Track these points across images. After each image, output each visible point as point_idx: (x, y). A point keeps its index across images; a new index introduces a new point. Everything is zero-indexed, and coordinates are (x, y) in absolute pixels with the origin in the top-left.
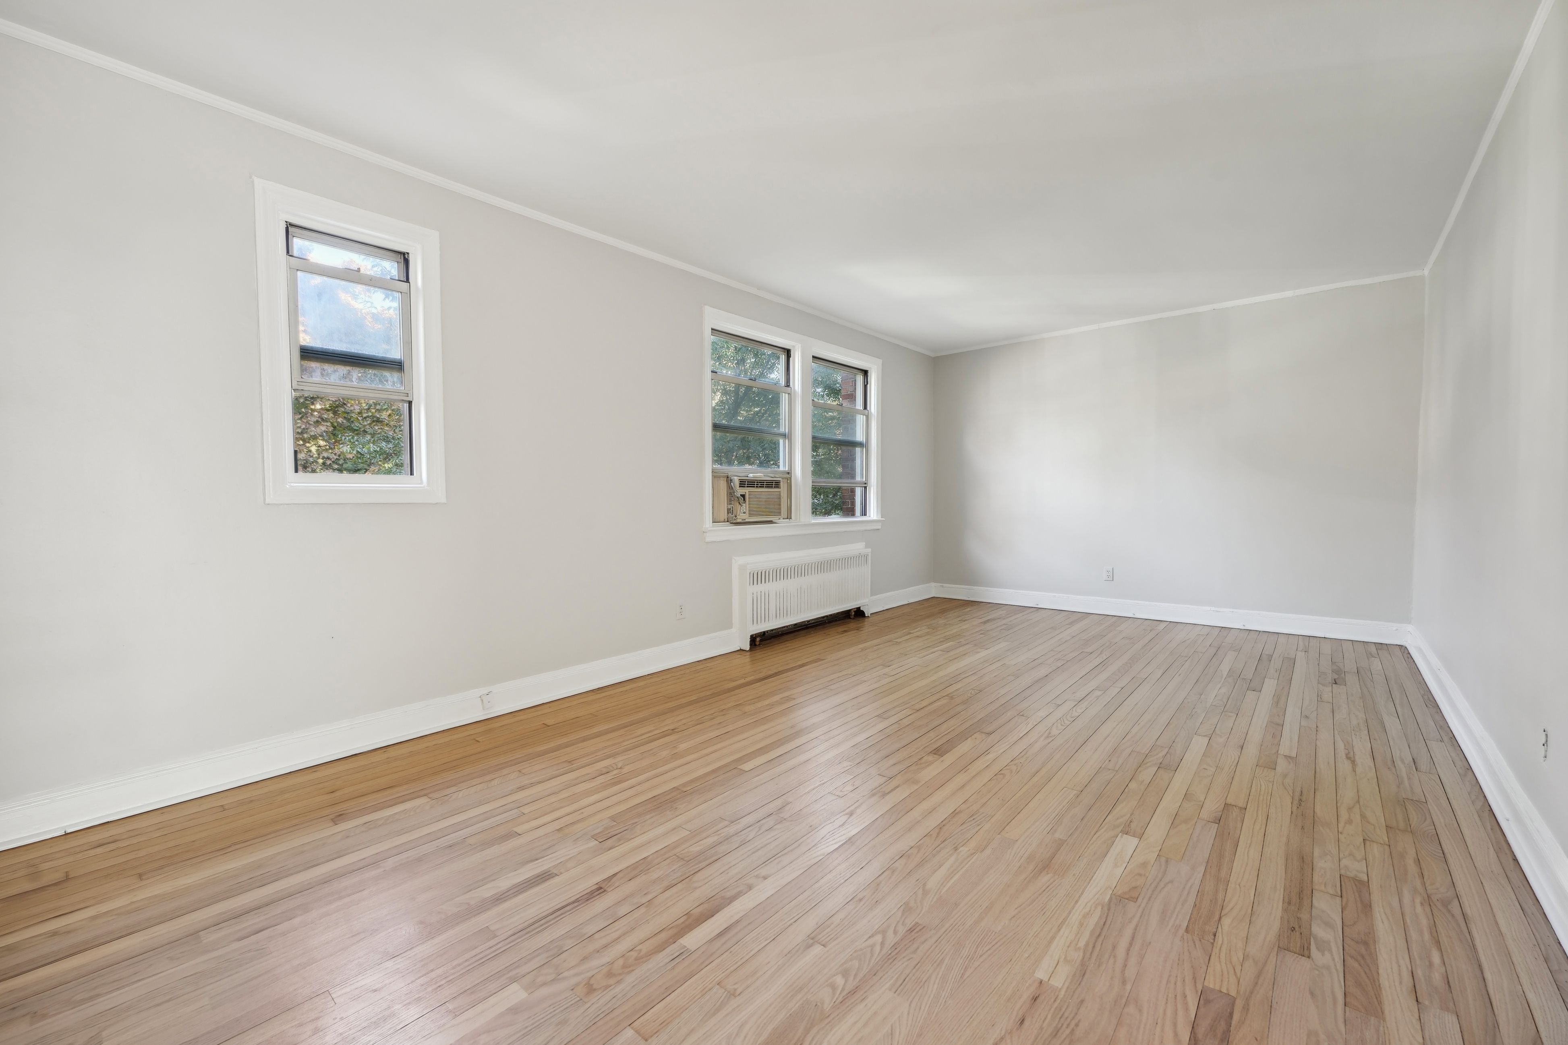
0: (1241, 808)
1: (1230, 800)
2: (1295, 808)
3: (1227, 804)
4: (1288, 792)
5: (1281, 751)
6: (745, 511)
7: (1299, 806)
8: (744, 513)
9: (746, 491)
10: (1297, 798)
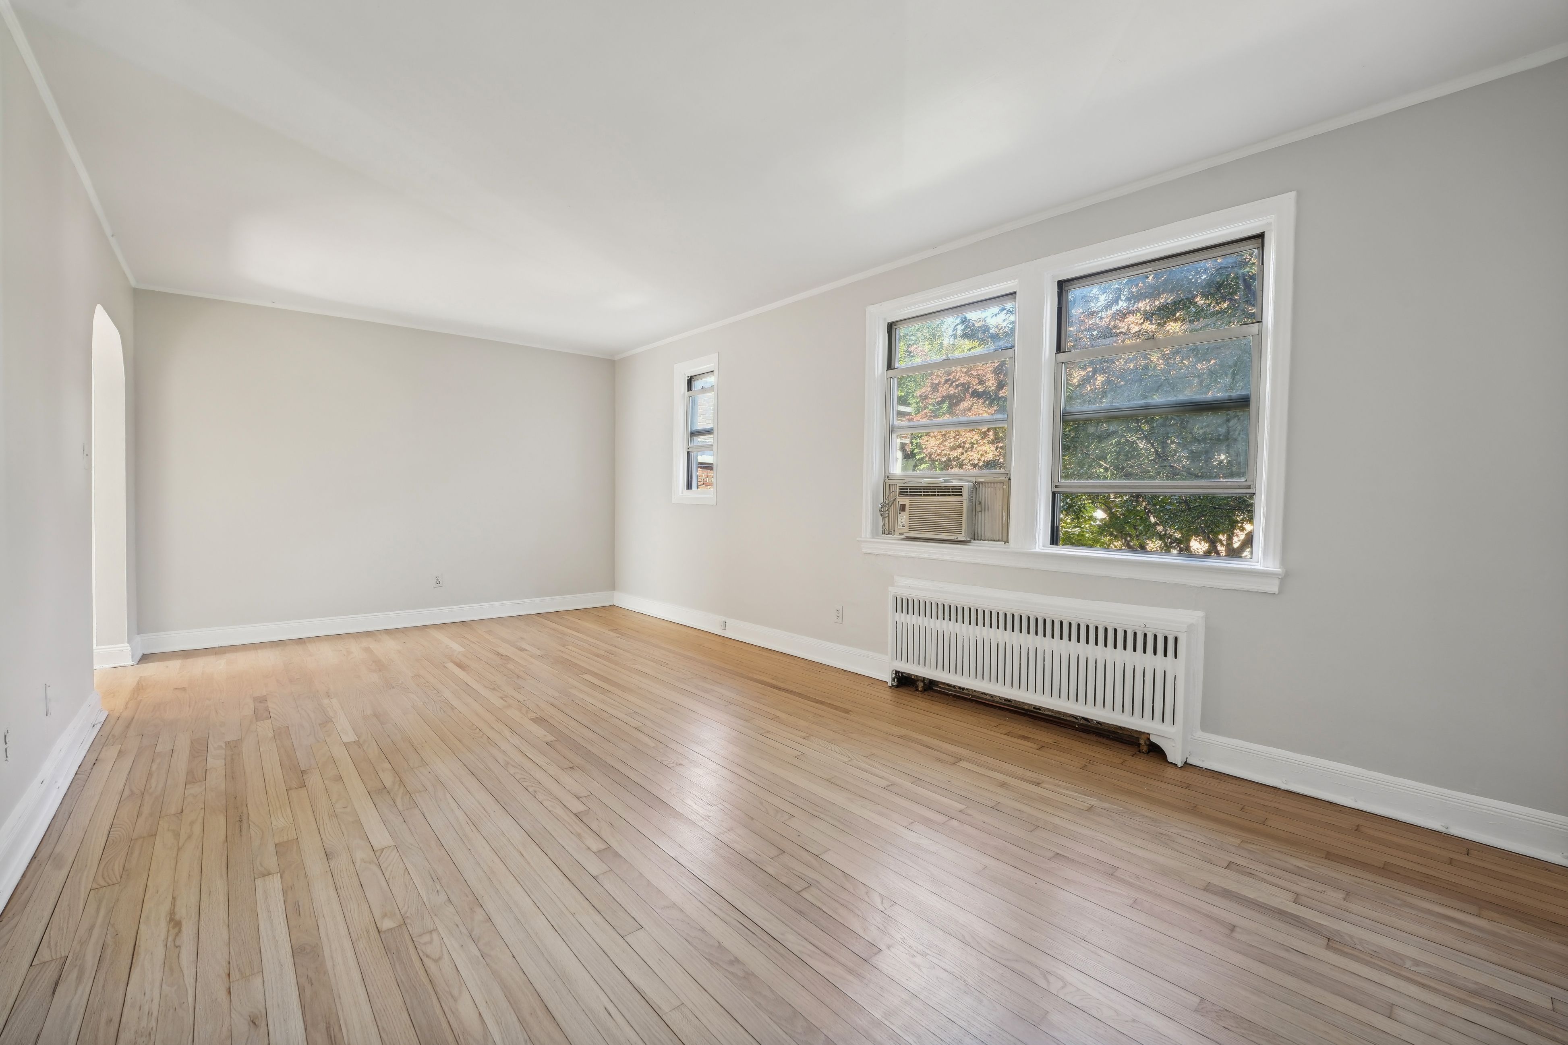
0: (291, 789)
1: (303, 792)
2: (245, 811)
3: (303, 787)
4: (254, 824)
5: (277, 878)
6: (904, 523)
7: (242, 814)
8: (903, 526)
9: (906, 500)
10: (245, 821)
